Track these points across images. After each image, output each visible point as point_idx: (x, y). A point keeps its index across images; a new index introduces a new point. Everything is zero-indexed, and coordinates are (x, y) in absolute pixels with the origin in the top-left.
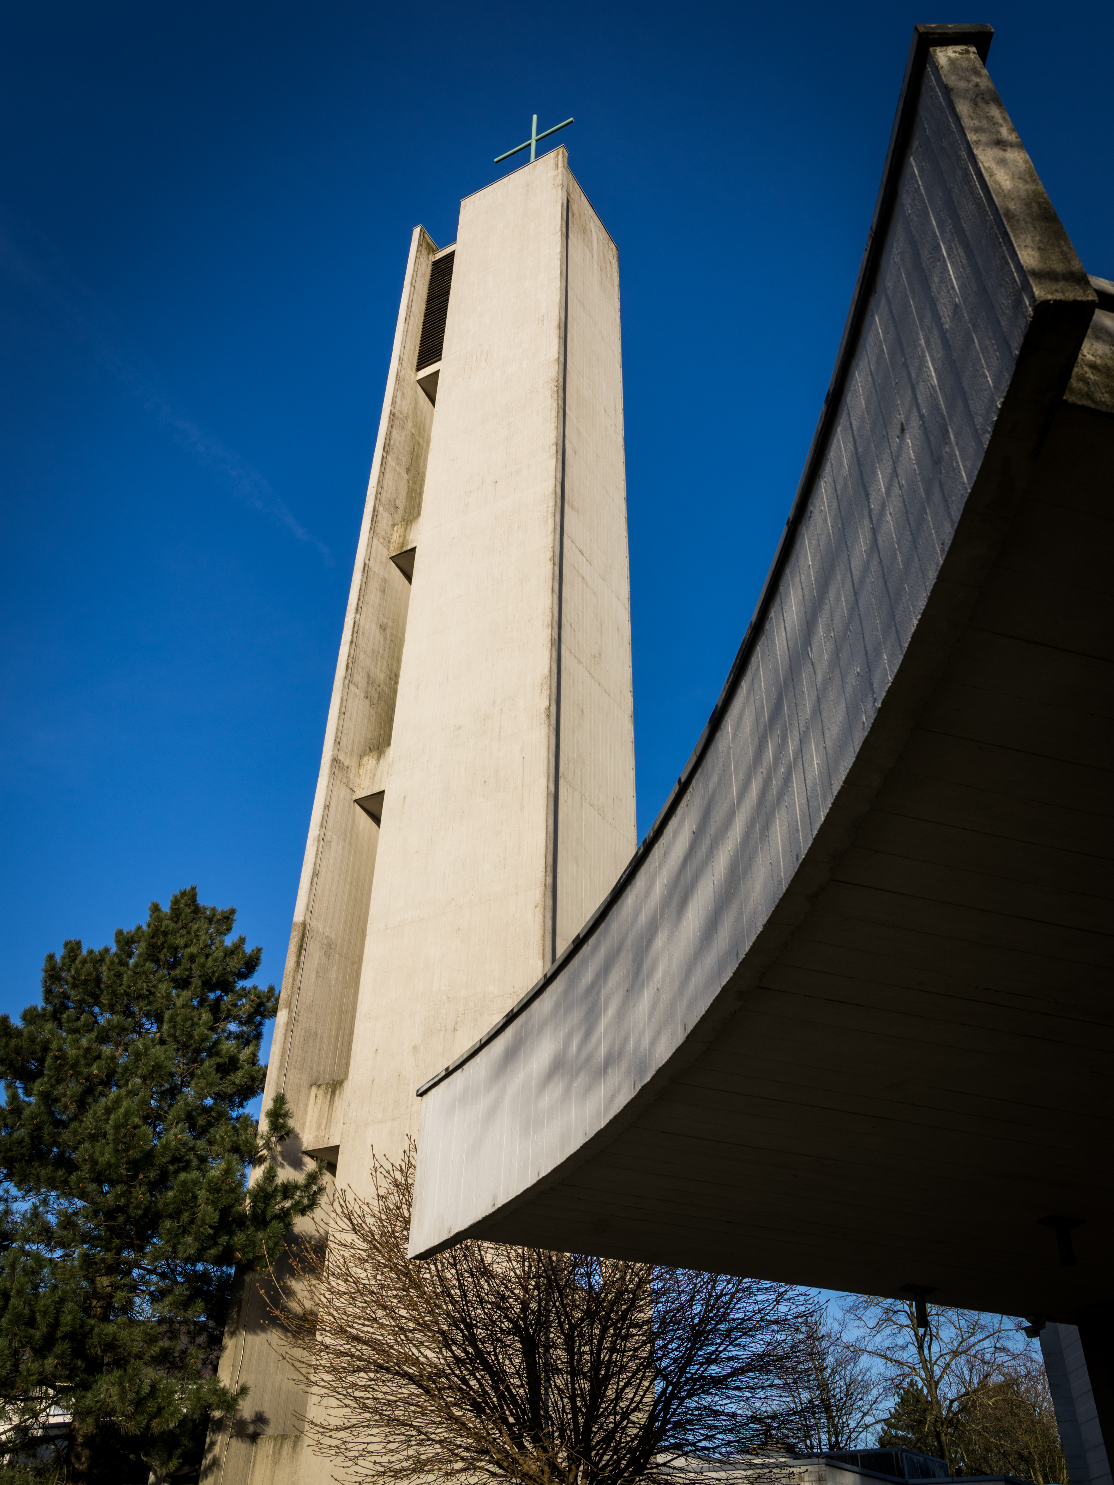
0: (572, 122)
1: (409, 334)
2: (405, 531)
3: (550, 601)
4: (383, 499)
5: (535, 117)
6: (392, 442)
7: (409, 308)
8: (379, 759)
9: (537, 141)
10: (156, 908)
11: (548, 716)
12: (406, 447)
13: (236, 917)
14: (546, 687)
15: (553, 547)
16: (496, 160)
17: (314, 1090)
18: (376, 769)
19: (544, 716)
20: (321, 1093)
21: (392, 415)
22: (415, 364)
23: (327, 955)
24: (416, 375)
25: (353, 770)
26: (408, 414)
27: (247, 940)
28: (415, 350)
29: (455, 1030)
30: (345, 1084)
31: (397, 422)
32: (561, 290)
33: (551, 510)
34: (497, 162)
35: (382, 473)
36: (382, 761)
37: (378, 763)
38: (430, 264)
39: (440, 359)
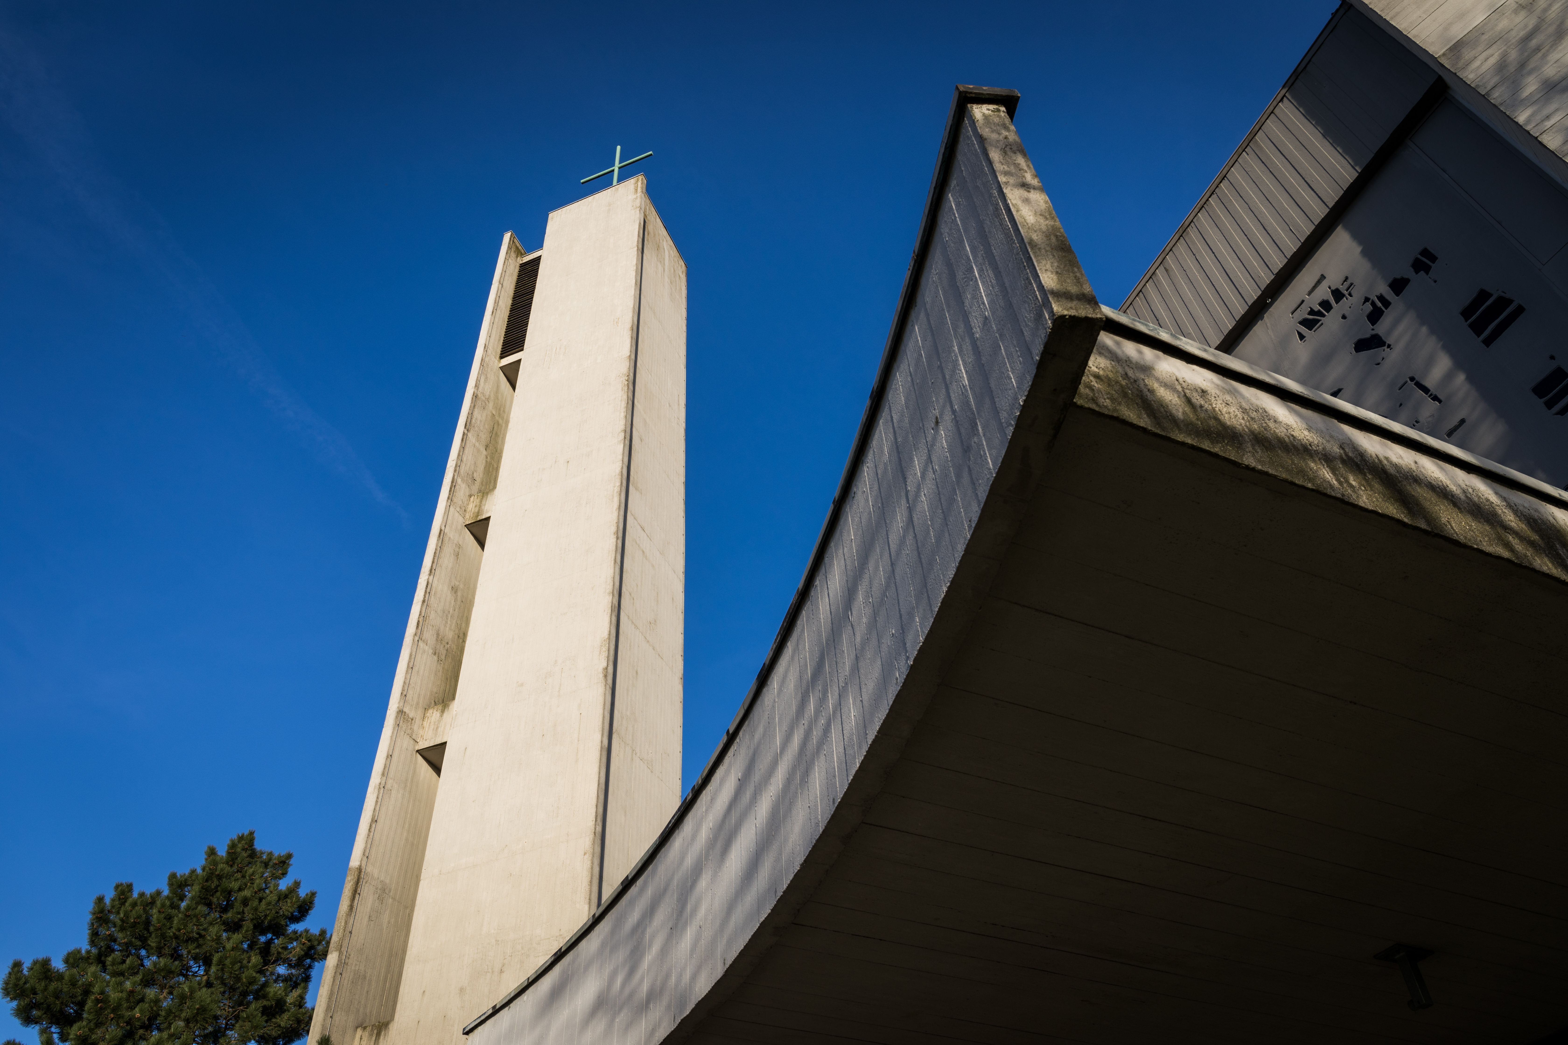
0: (651, 155)
1: (495, 326)
2: (481, 502)
3: (612, 571)
4: (462, 471)
5: (619, 148)
6: (473, 421)
7: (496, 302)
8: (443, 712)
9: (619, 168)
10: (212, 852)
11: (606, 676)
12: (486, 426)
13: (292, 861)
14: (605, 649)
15: (618, 523)
16: (582, 181)
17: (359, 1032)
18: (439, 721)
19: (601, 676)
20: (366, 1034)
21: (475, 396)
22: (499, 352)
23: (381, 899)
24: (499, 362)
25: (418, 721)
26: (489, 395)
27: (302, 884)
28: (499, 340)
29: (501, 971)
30: (391, 1026)
31: (479, 403)
32: (635, 297)
33: (617, 489)
34: (583, 183)
35: (463, 448)
36: (445, 715)
37: (441, 716)
38: (518, 265)
39: (522, 350)
